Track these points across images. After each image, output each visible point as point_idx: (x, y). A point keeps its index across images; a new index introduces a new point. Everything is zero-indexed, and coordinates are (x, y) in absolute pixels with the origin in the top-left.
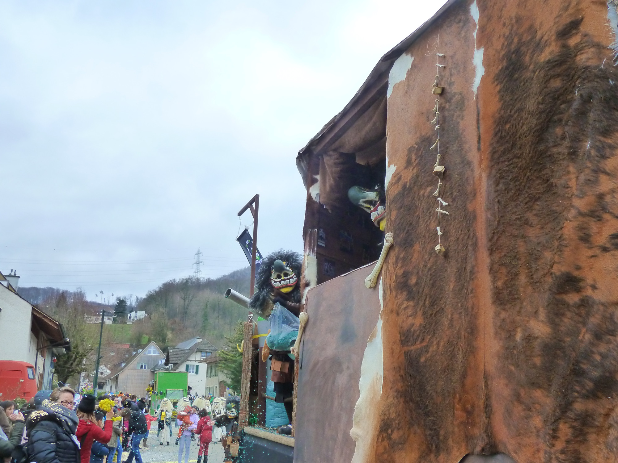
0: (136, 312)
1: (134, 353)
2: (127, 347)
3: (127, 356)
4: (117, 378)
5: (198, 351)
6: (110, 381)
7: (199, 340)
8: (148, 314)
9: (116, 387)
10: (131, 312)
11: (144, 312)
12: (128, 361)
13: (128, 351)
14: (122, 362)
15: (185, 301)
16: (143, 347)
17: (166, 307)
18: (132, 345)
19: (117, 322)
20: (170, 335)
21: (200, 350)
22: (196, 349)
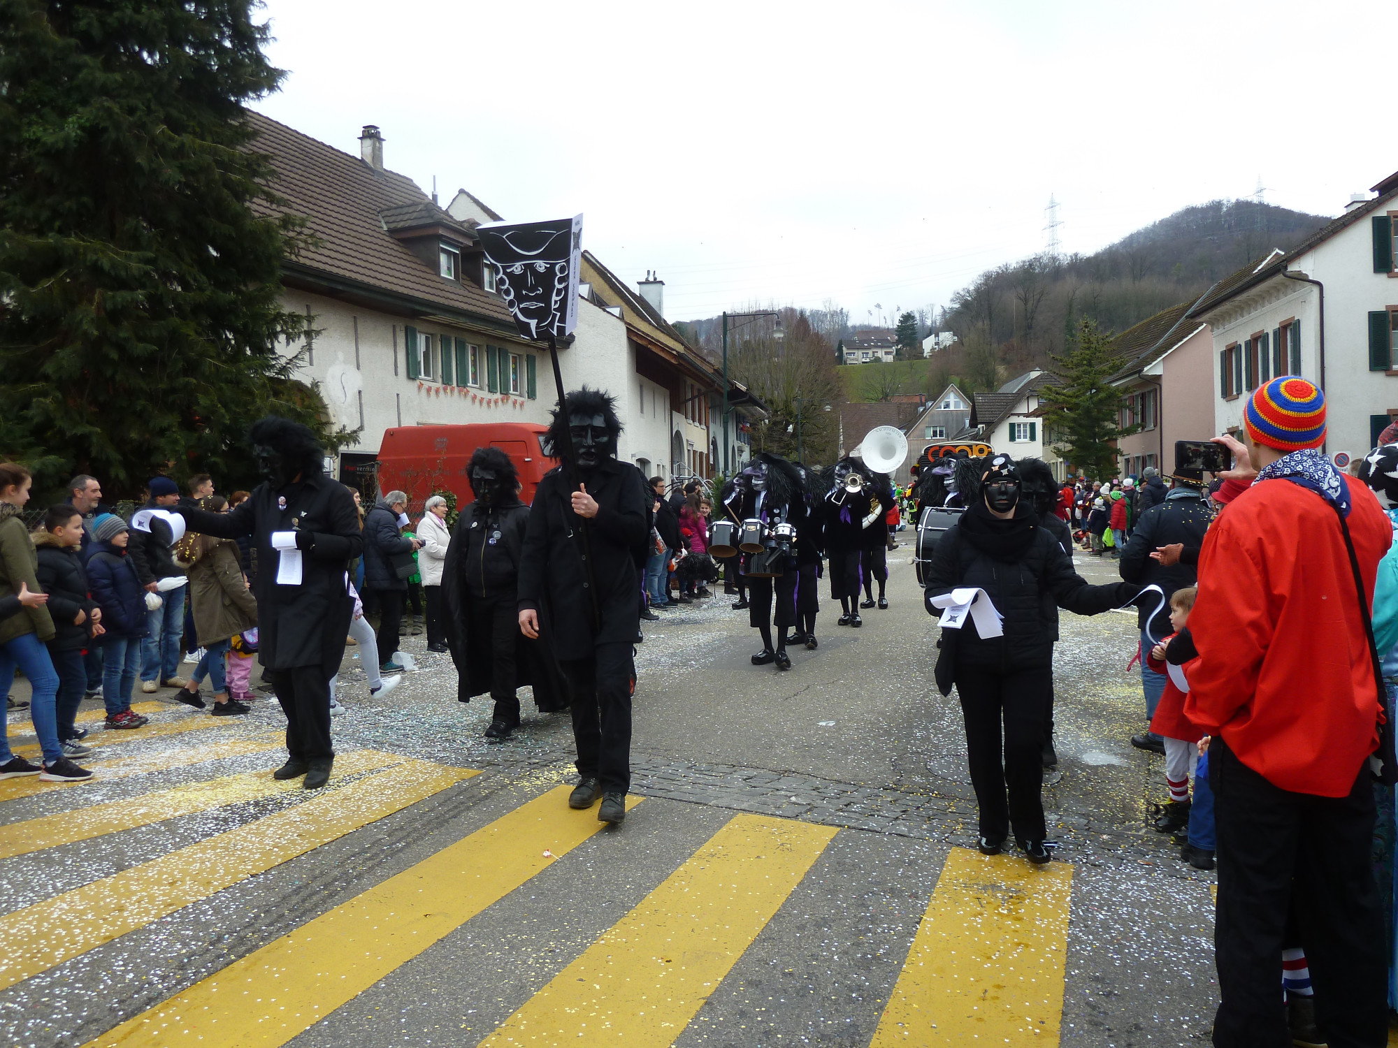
0: (937, 335)
1: (921, 409)
2: (918, 399)
5: (1032, 396)
7: (1034, 375)
8: (958, 336)
10: (929, 334)
11: (948, 334)
12: (910, 425)
15: (1026, 304)
17: (990, 319)
19: (900, 357)
21: (1037, 393)
22: (1028, 392)
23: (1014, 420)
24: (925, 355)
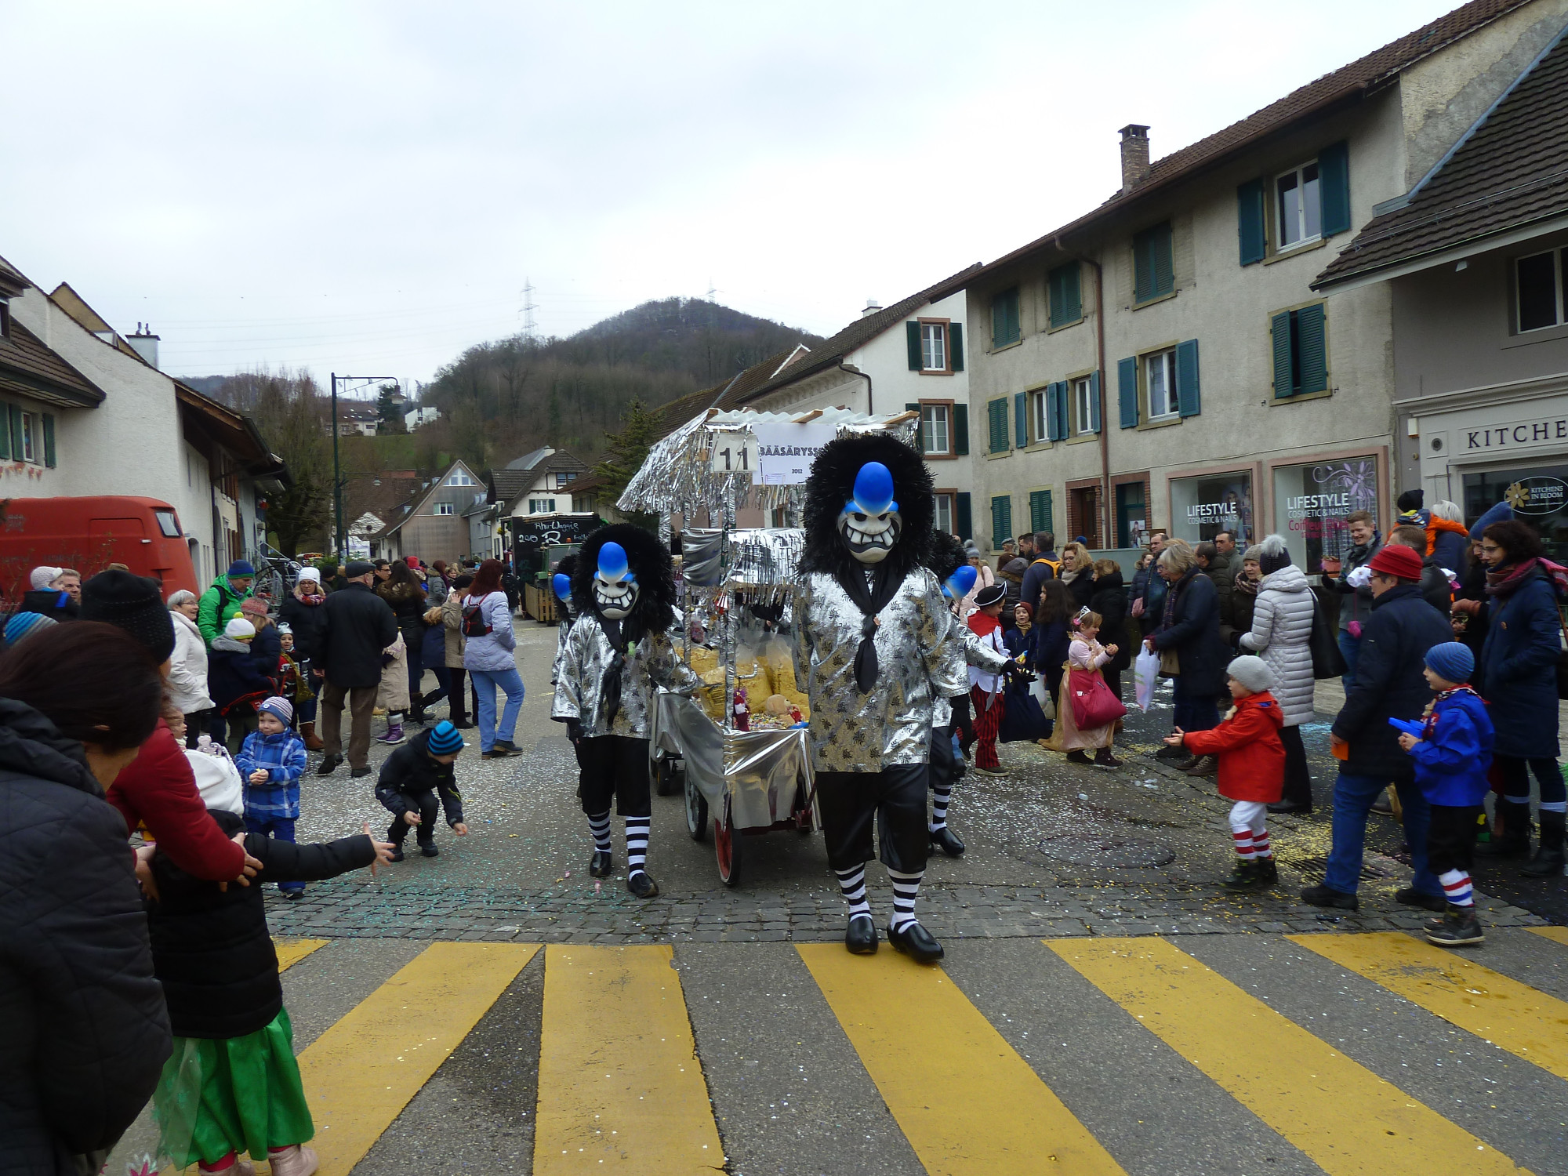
0: (420, 410)
1: (426, 485)
2: (412, 475)
3: (413, 492)
4: (398, 534)
5: (551, 473)
6: (386, 540)
7: (550, 452)
8: (442, 412)
9: (400, 553)
10: (410, 410)
11: (433, 410)
12: (415, 501)
13: (415, 484)
14: (405, 505)
15: (511, 383)
16: (442, 473)
17: (476, 397)
18: (419, 473)
19: (384, 431)
20: (489, 449)
21: (554, 471)
22: (545, 469)
23: (534, 496)
24: (408, 429)
